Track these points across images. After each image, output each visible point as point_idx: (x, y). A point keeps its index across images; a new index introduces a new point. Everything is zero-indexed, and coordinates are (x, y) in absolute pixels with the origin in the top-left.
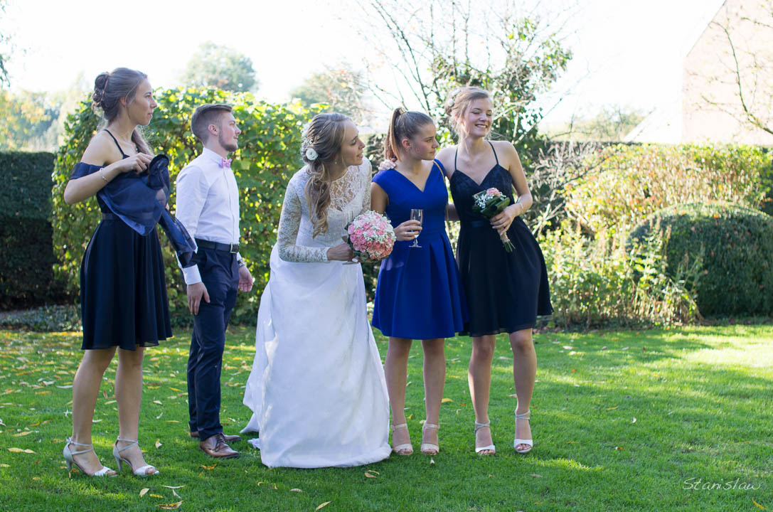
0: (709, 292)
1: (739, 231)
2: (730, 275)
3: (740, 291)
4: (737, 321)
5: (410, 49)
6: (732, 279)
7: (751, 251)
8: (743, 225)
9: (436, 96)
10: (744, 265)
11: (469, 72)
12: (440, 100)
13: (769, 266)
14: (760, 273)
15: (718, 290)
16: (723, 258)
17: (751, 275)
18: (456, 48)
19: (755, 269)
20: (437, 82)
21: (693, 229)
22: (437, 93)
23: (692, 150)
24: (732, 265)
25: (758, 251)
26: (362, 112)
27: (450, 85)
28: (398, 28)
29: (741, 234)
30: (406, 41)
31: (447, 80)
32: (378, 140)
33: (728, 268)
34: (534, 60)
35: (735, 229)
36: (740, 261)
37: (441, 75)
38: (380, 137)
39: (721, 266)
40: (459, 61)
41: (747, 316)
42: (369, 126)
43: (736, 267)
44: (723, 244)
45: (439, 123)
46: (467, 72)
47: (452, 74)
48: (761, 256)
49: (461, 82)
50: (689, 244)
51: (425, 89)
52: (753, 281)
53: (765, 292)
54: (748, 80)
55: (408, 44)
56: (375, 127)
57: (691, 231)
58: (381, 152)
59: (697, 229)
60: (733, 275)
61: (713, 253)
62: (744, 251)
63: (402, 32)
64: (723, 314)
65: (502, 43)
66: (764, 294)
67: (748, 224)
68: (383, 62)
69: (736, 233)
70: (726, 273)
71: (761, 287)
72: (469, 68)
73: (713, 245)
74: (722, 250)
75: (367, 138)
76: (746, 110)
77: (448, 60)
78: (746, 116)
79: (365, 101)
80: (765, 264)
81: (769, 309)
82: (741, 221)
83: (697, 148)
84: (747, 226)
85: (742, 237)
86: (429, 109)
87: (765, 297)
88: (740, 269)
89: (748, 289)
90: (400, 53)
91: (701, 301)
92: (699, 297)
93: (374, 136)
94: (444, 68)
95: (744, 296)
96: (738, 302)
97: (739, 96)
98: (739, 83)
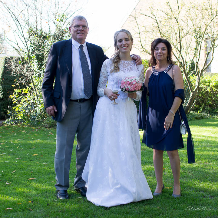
5: (20, 25)
9: (30, 42)
11: (42, 34)
12: (31, 44)
18: (37, 24)
20: (30, 37)
22: (31, 41)
26: (2, 49)
27: (35, 38)
28: (15, 17)
30: (19, 22)
31: (34, 37)
32: (8, 59)
34: (66, 29)
37: (31, 34)
38: (9, 58)
40: (38, 29)
42: (5, 54)
45: (31, 52)
46: (41, 33)
47: (36, 34)
49: (39, 37)
51: (26, 40)
54: (143, 36)
55: (19, 23)
56: (7, 54)
58: (10, 63)
63: (17, 19)
65: (54, 23)
68: (10, 30)
72: (42, 32)
75: (5, 58)
76: (143, 47)
77: (34, 29)
78: (142, 49)
79: (3, 45)
86: (27, 47)
90: (16, 26)
93: (7, 58)
94: (33, 32)
97: (140, 42)
98: (140, 37)
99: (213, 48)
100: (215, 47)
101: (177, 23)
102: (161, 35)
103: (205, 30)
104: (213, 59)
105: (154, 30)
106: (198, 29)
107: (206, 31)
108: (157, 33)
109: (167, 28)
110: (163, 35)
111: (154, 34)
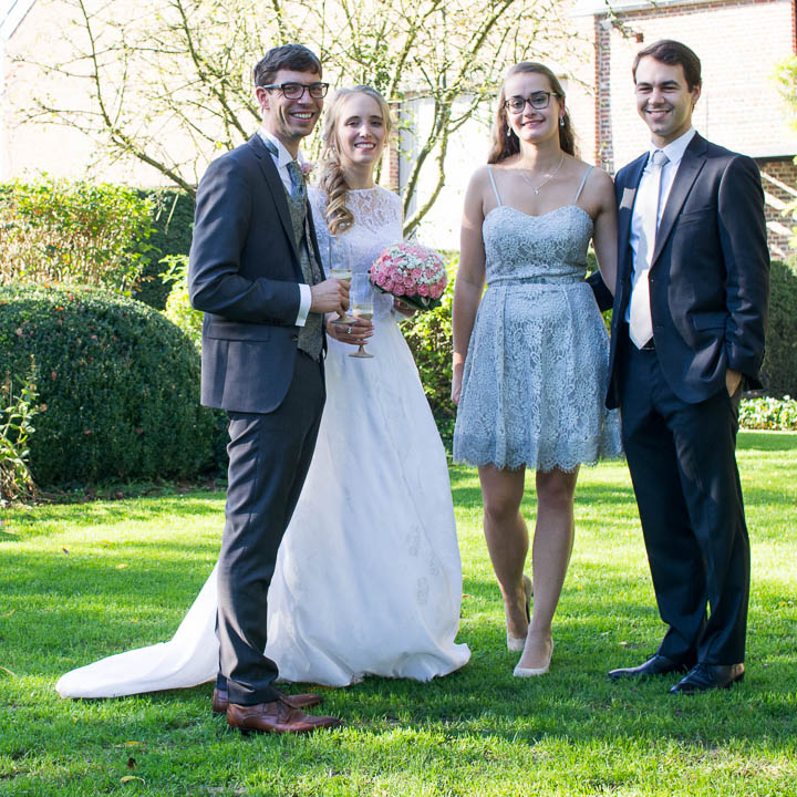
0: (49, 442)
1: (98, 335)
2: (85, 411)
3: (103, 441)
4: (99, 492)
6: (89, 419)
7: (121, 368)
8: (105, 324)
10: (108, 396)
13: (153, 393)
14: (136, 407)
15: (65, 440)
16: (73, 383)
17: (122, 411)
19: (128, 401)
21: (19, 331)
23: (18, 192)
24: (89, 395)
25: (132, 368)
29: (104, 340)
33: (82, 399)
35: (92, 331)
36: (103, 388)
39: (69, 397)
41: (116, 482)
43: (95, 397)
44: (71, 358)
48: (138, 376)
50: (13, 358)
52: (125, 422)
53: (146, 439)
54: (111, 72)
57: (17, 336)
59: (26, 332)
60: (90, 412)
61: (54, 374)
62: (108, 369)
64: (74, 481)
66: (143, 444)
67: (114, 321)
69: (94, 337)
70: (78, 409)
71: (140, 431)
73: (55, 360)
74: (70, 368)
76: (109, 124)
78: (108, 133)
80: (145, 391)
81: (154, 470)
82: (103, 316)
83: (25, 188)
84: (113, 324)
85: (105, 345)
87: (146, 449)
88: (103, 401)
89: (118, 435)
91: (35, 459)
92: (31, 452)
95: (110, 449)
96: (100, 459)
97: (96, 98)
98: (96, 77)
99: (442, 133)
100: (451, 126)
101: (277, 9)
102: (198, 66)
103: (407, 49)
104: (441, 185)
105: (166, 43)
106: (372, 42)
107: (412, 53)
108: (180, 58)
109: (227, 35)
110: (207, 65)
111: (165, 60)
